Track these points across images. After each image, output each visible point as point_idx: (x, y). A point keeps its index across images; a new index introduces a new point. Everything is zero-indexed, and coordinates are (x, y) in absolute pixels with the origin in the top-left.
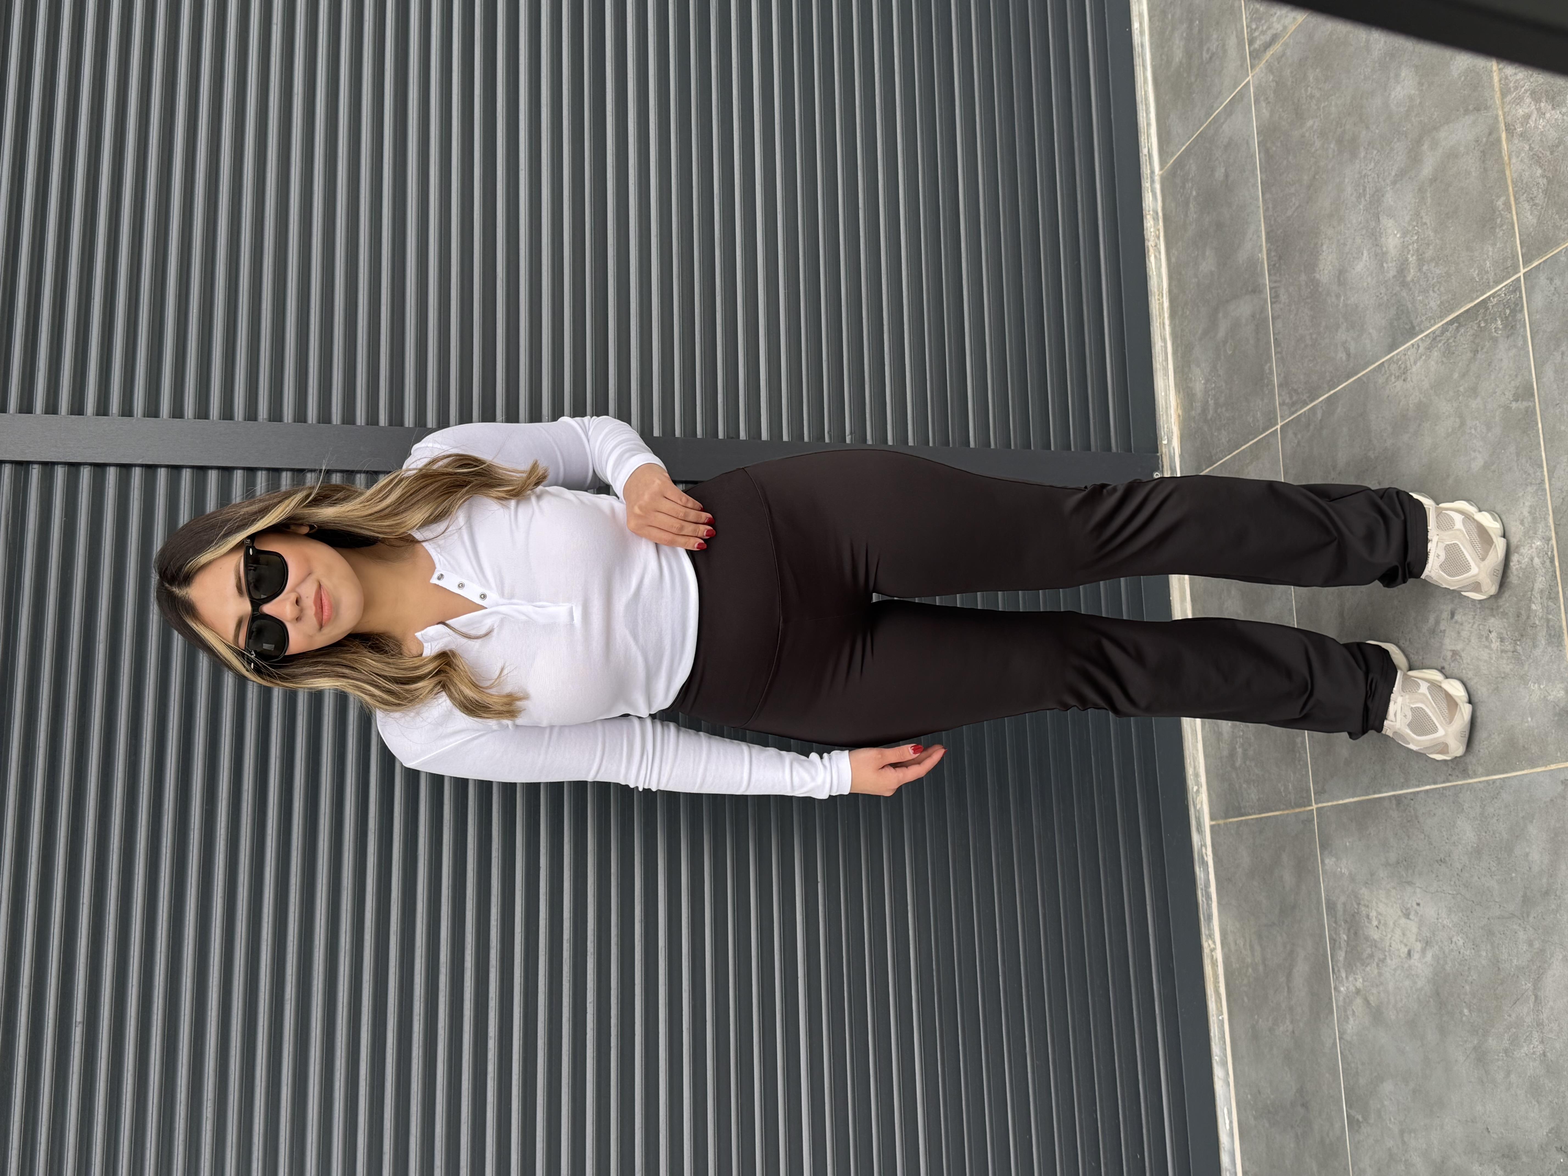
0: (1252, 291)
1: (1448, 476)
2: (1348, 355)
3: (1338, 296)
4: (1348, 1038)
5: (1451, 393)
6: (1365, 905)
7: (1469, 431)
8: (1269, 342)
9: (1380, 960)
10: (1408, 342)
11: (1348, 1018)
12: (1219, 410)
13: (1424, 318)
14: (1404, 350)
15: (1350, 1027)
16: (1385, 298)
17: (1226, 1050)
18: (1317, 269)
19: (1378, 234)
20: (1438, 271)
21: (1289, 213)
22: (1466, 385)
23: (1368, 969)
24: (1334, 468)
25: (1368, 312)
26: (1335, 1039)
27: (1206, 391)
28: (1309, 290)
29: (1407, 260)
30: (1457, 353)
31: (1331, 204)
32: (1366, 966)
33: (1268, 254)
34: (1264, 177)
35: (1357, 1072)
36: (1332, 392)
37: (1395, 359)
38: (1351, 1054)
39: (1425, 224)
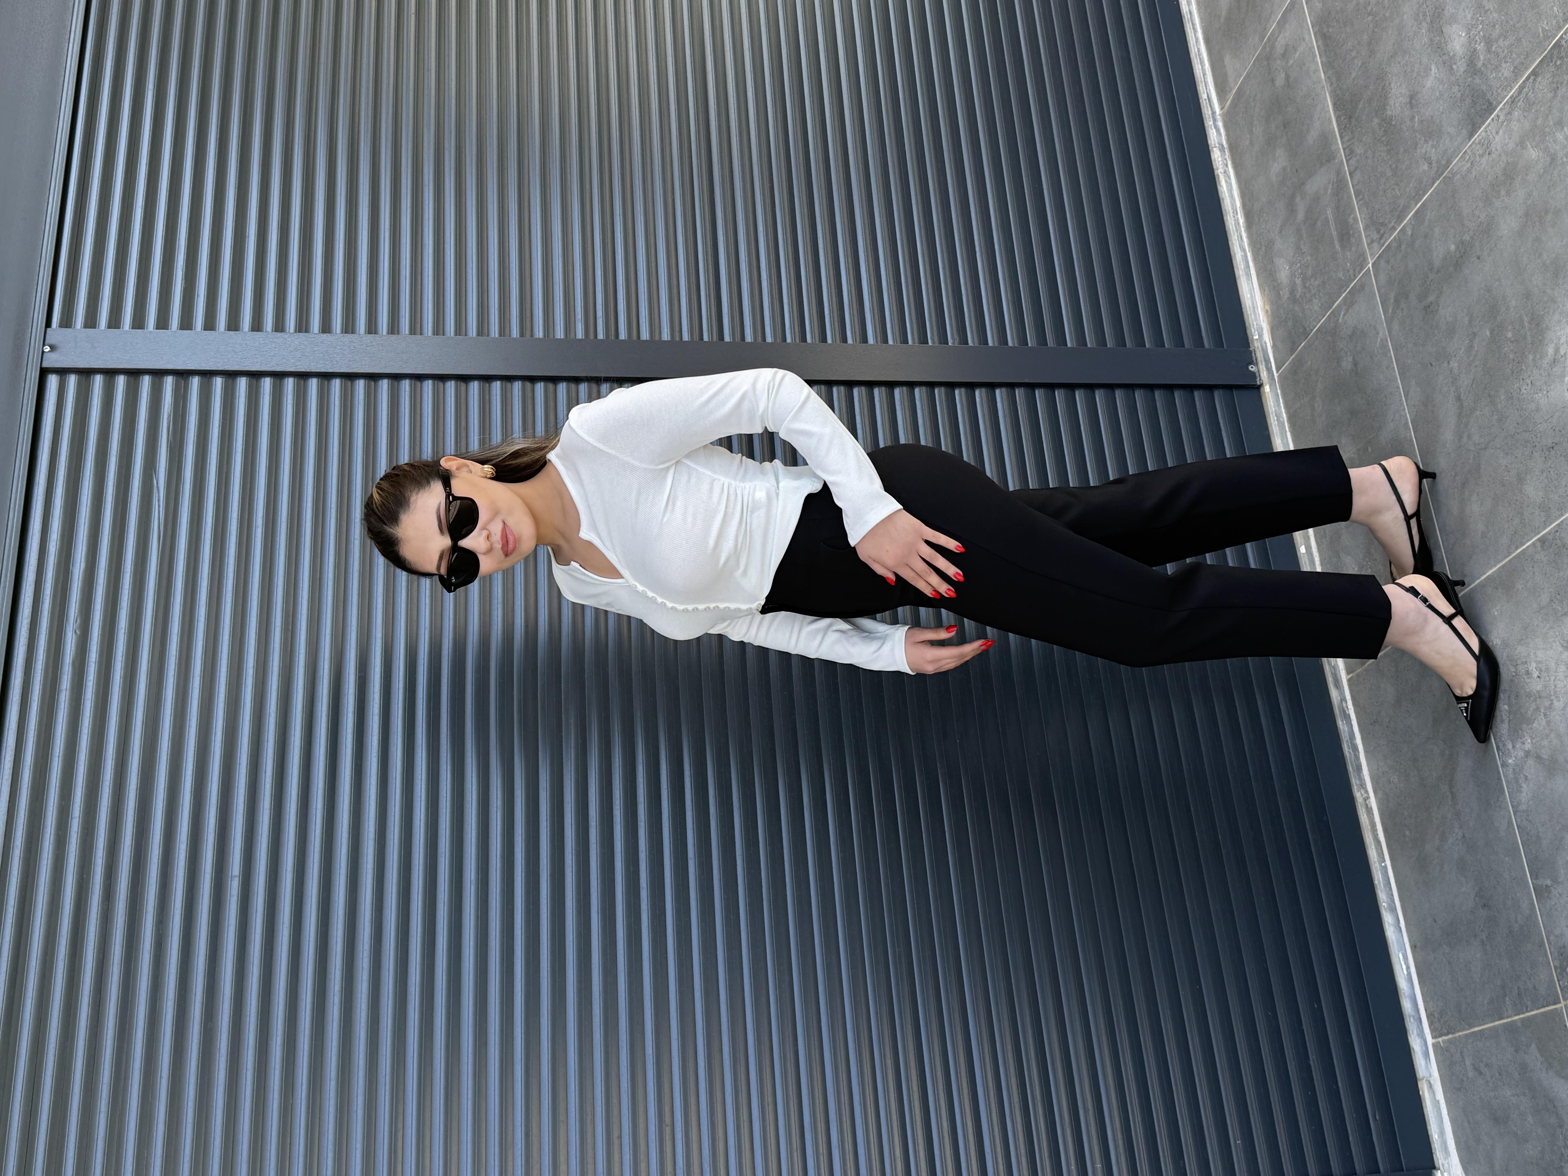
0: (1327, 161)
1: (1547, 212)
2: (1430, 164)
3: (1412, 118)
4: (1523, 807)
5: (1537, 139)
6: (1522, 663)
7: (1561, 161)
8: (1350, 197)
9: (1546, 708)
10: (1487, 119)
11: (1521, 787)
12: (1307, 285)
13: (1499, 91)
14: (1485, 128)
15: (1524, 794)
16: (1459, 95)
17: (1392, 895)
18: (1388, 107)
19: (1443, 45)
20: (1507, 43)
21: (1354, 75)
22: (1551, 123)
23: (1535, 725)
24: (1431, 270)
25: (1444, 116)
26: (1510, 816)
27: (1293, 275)
28: (1383, 129)
29: (1475, 50)
30: (1537, 101)
31: (1394, 44)
32: (1533, 722)
33: (1337, 121)
34: (1324, 59)
35: (1538, 838)
36: (1419, 205)
37: (1477, 141)
38: (1530, 822)
39: (1489, 9)
